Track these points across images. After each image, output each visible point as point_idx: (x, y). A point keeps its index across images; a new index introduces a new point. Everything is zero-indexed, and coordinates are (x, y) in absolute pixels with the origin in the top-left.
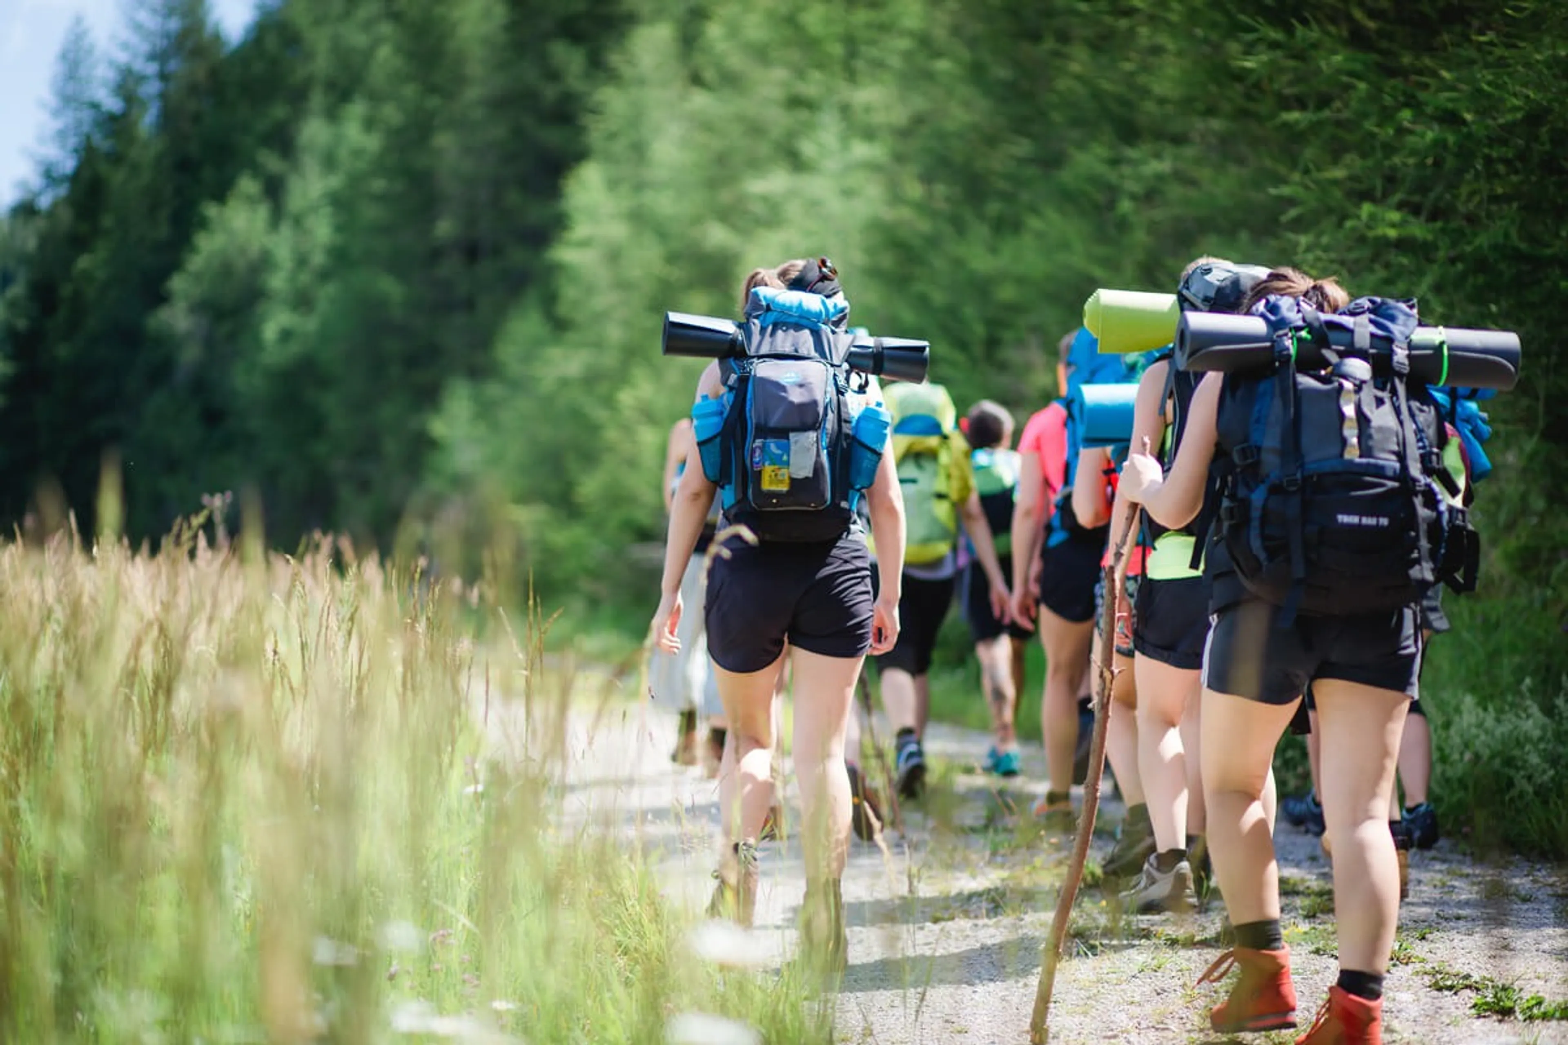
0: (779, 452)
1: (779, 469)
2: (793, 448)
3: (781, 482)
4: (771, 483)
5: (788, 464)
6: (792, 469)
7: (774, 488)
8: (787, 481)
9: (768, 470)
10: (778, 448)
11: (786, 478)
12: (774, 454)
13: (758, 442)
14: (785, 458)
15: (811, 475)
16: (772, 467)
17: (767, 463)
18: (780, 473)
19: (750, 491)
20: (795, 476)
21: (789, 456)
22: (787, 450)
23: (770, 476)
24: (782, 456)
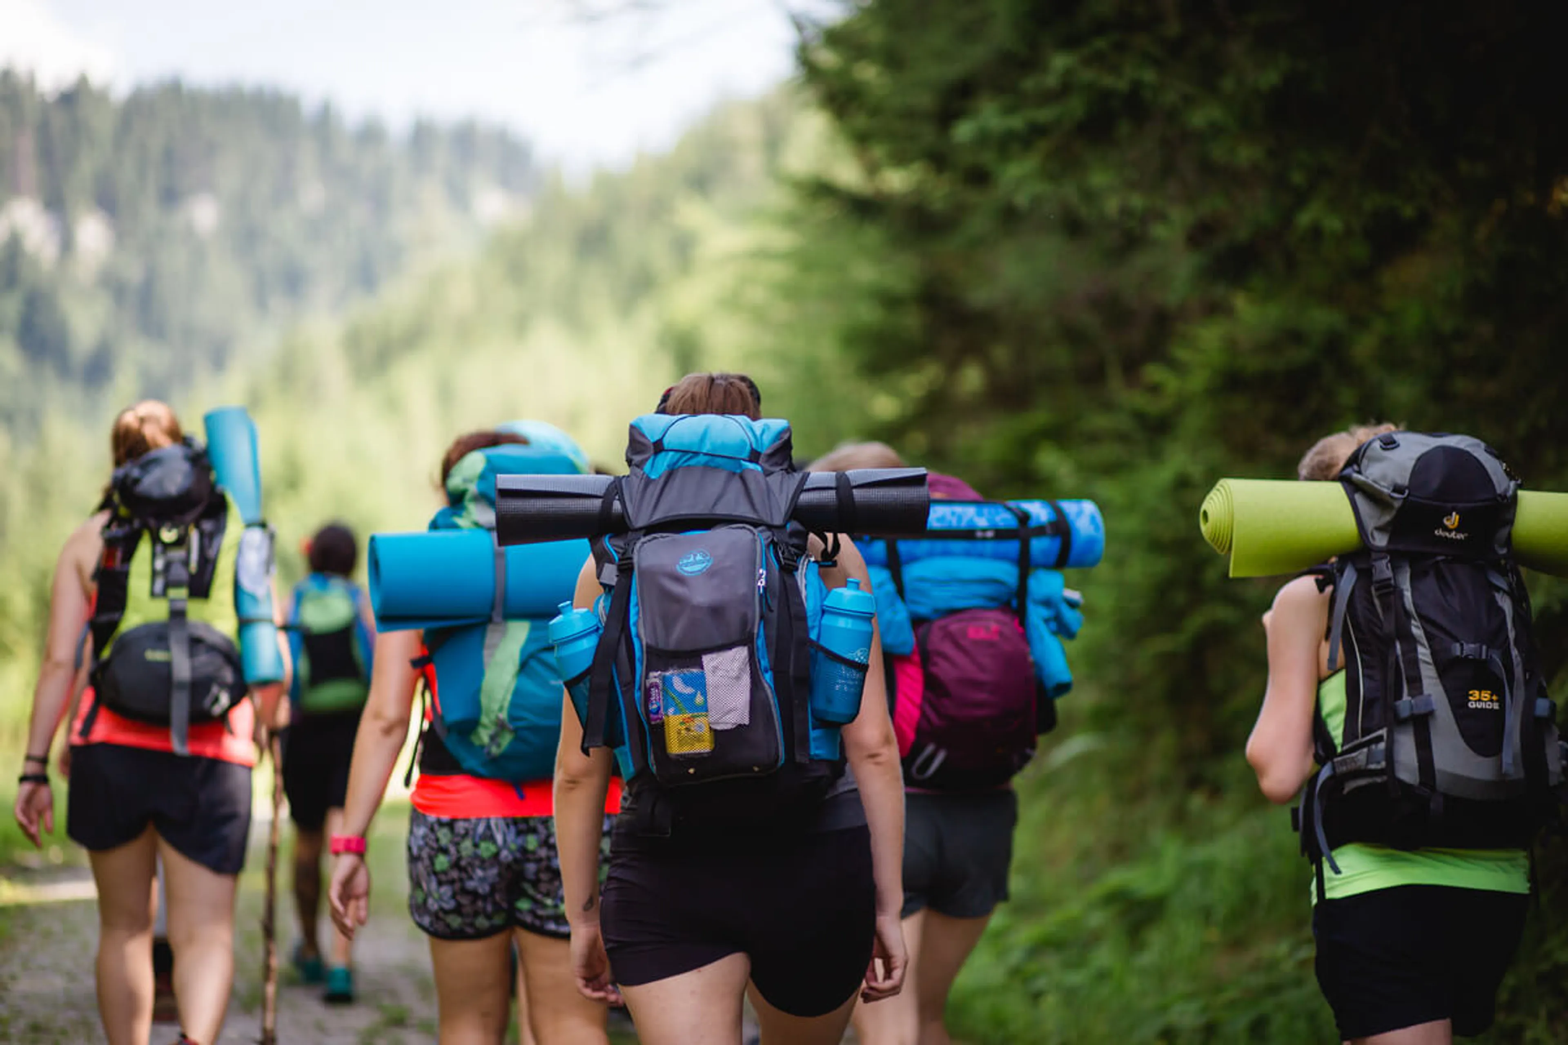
0: (689, 690)
1: (692, 718)
2: (710, 679)
3: (699, 739)
4: (682, 743)
5: (705, 708)
6: (713, 716)
7: (686, 750)
8: (707, 735)
9: (674, 721)
10: (686, 682)
11: (706, 729)
12: (680, 695)
13: (655, 677)
14: (699, 699)
15: (746, 721)
16: (679, 718)
17: (671, 711)
18: (693, 725)
19: (651, 759)
20: (719, 727)
21: (704, 694)
22: (700, 684)
23: (679, 733)
24: (695, 695)
